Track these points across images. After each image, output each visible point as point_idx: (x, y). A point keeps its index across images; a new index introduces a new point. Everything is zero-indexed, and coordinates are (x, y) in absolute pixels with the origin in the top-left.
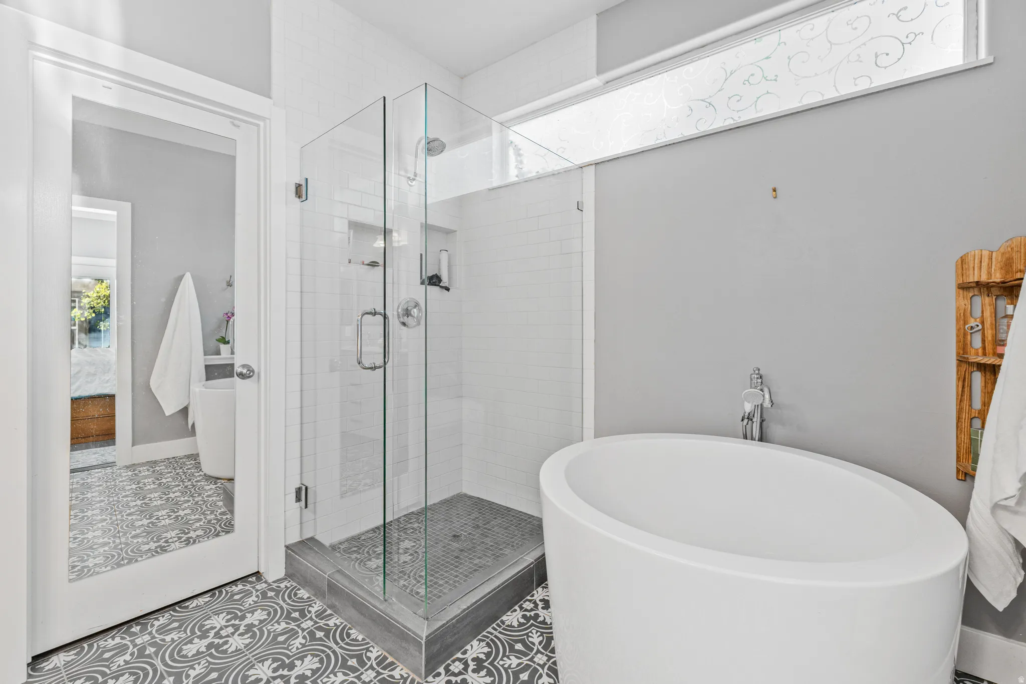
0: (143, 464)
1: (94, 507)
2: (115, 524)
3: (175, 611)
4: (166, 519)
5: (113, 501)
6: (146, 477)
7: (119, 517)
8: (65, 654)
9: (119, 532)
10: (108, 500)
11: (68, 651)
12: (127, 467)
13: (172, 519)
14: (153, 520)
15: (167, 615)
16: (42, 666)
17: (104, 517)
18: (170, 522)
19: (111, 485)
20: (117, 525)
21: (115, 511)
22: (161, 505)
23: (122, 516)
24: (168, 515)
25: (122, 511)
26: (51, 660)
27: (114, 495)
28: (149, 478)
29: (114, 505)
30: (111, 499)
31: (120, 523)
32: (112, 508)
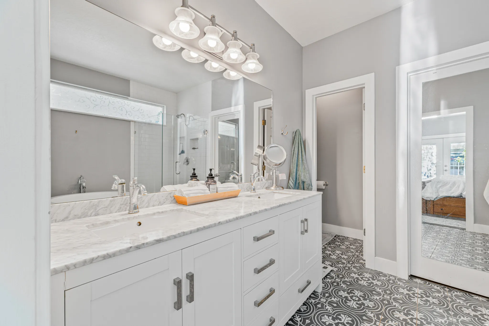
0: (480, 234)
1: (449, 242)
2: (455, 252)
3: (466, 294)
4: (480, 260)
5: (458, 243)
6: (478, 239)
7: (458, 250)
8: (420, 280)
9: (455, 255)
10: (456, 242)
11: (422, 281)
12: (471, 232)
13: (483, 261)
14: (473, 257)
15: (461, 293)
16: (413, 279)
17: (452, 247)
18: (481, 262)
19: (460, 237)
20: (456, 252)
21: (457, 247)
22: (480, 253)
23: (460, 250)
24: (482, 259)
25: (460, 248)
26: (416, 279)
27: (460, 241)
28: (480, 241)
29: (458, 245)
30: (458, 242)
31: (457, 252)
32: (456, 245)
